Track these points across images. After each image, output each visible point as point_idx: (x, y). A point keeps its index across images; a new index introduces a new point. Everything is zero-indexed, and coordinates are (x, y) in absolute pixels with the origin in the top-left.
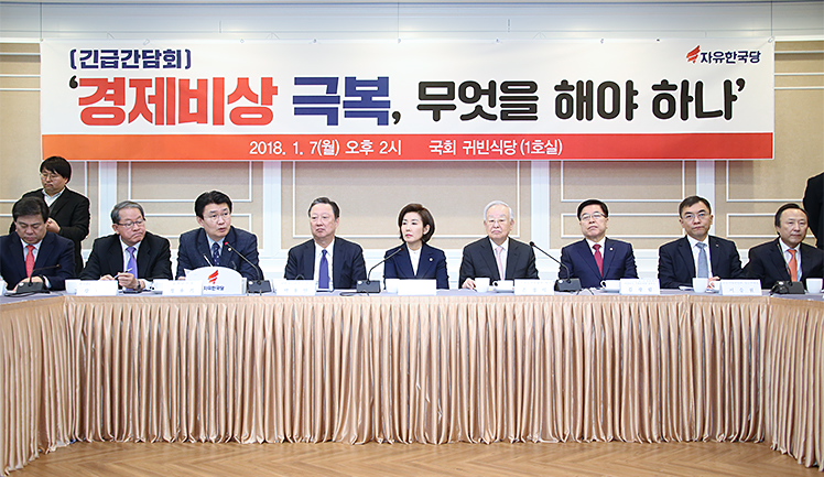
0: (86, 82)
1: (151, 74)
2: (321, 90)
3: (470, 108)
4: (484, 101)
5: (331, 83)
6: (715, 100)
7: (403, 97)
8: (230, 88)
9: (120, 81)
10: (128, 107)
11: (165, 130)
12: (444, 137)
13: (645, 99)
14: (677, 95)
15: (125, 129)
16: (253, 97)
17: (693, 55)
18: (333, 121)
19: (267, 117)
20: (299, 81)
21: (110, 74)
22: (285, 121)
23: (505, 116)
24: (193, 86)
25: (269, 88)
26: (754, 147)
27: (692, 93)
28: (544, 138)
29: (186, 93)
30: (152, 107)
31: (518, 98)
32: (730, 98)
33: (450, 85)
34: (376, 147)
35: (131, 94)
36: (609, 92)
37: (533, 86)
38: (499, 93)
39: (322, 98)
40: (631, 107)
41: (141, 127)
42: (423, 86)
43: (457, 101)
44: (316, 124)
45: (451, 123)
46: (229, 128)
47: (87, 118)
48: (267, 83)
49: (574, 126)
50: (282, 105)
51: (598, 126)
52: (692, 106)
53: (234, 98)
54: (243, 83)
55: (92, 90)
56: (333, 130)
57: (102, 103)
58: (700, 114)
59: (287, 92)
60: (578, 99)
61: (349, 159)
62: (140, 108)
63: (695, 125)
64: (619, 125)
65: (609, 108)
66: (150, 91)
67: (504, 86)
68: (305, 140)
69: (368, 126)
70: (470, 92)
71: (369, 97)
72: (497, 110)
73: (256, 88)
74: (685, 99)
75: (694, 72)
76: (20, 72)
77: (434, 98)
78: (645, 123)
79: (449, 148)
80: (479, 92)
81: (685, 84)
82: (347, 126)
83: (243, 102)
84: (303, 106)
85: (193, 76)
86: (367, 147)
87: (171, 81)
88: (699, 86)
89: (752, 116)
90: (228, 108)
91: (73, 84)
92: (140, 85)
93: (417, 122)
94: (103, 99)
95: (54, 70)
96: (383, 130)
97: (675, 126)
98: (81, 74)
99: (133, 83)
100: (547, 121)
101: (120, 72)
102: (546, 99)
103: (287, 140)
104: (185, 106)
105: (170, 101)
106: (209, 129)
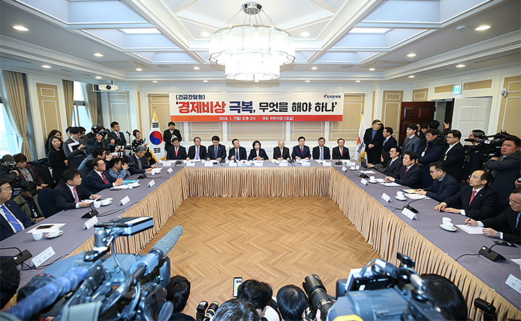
0: (180, 103)
1: (195, 101)
2: (236, 105)
3: (272, 109)
4: (275, 107)
5: (239, 103)
6: (329, 107)
7: (256, 106)
8: (214, 104)
9: (188, 102)
10: (190, 109)
11: (199, 114)
12: (265, 116)
13: (313, 107)
14: (321, 106)
15: (189, 114)
16: (220, 107)
17: (325, 96)
18: (239, 112)
19: (224, 111)
20: (231, 102)
21: (186, 101)
22: (228, 112)
23: (280, 111)
24: (206, 104)
25: (224, 104)
26: (339, 118)
27: (324, 105)
28: (289, 116)
29: (204, 105)
30: (196, 109)
31: (283, 106)
32: (333, 107)
33: (267, 103)
34: (250, 118)
35: (191, 105)
36: (305, 105)
37: (287, 104)
38: (279, 105)
39: (237, 106)
40: (310, 108)
41: (194, 113)
42: (261, 104)
43: (269, 107)
44: (235, 113)
45: (267, 113)
46: (214, 114)
47: (180, 111)
48: (223, 103)
49: (296, 113)
50: (227, 108)
51: (302, 113)
52: (324, 108)
53: (215, 107)
54: (217, 103)
55: (181, 105)
56: (239, 114)
57: (184, 108)
58: (326, 110)
59: (228, 105)
60: (298, 107)
61: (243, 120)
62: (193, 109)
63: (325, 113)
64: (307, 113)
65: (305, 109)
66: (195, 105)
67: (280, 104)
68: (232, 116)
69: (248, 113)
70: (272, 105)
71: (248, 106)
72: (278, 110)
73: (221, 104)
74: (323, 107)
75: (325, 100)
76: (165, 99)
77: (263, 106)
78: (313, 112)
79: (267, 118)
80: (274, 105)
81: (323, 103)
82: (242, 113)
83: (218, 108)
84: (232, 108)
85: (205, 101)
86: (247, 118)
87: (200, 102)
88: (326, 104)
89: (338, 111)
90: (214, 109)
91: (177, 103)
92: (193, 103)
93: (259, 112)
94: (184, 107)
95: (172, 100)
96: (251, 114)
97: (320, 113)
98: (179, 101)
99: (191, 103)
100: (290, 112)
101: (188, 100)
102: (290, 107)
103: (228, 117)
104: (204, 109)
105: (200, 107)
106: (210, 114)
